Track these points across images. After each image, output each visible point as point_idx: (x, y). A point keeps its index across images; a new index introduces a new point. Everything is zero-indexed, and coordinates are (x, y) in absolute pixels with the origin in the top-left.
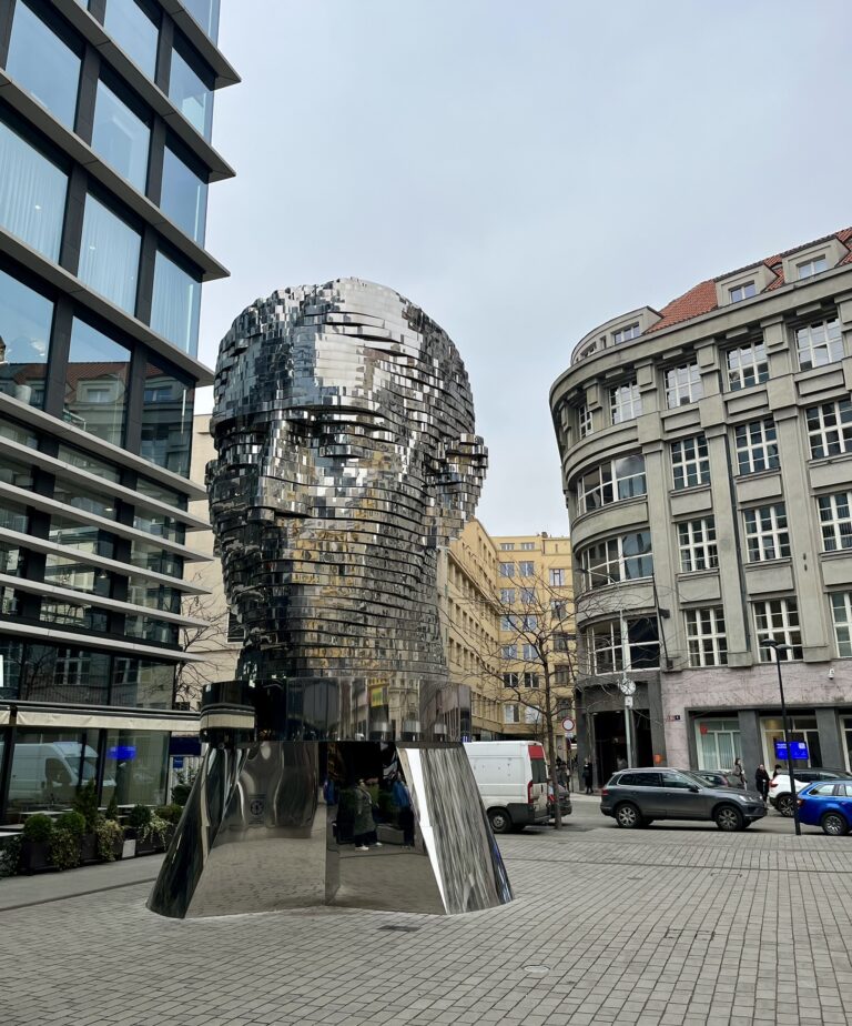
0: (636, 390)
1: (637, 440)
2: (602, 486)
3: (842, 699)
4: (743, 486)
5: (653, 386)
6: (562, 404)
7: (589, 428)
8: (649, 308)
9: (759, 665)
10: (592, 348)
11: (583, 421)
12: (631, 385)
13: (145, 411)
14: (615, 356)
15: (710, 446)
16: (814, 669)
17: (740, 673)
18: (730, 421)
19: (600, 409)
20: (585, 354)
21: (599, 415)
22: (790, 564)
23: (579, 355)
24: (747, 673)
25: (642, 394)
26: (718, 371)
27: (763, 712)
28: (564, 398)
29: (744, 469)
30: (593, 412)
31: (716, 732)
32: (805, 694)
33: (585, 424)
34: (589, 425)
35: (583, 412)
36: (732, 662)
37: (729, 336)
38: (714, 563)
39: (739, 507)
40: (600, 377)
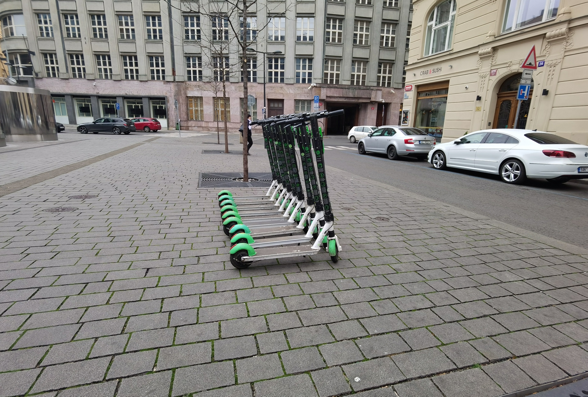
3: (98, 93)
4: (61, 2)
9: (72, 78)
16: (90, 82)
17: (64, 81)
22: (80, 40)
24: (67, 81)
27: (74, 96)
31: (60, 102)
32: (87, 90)
39: (60, 12)
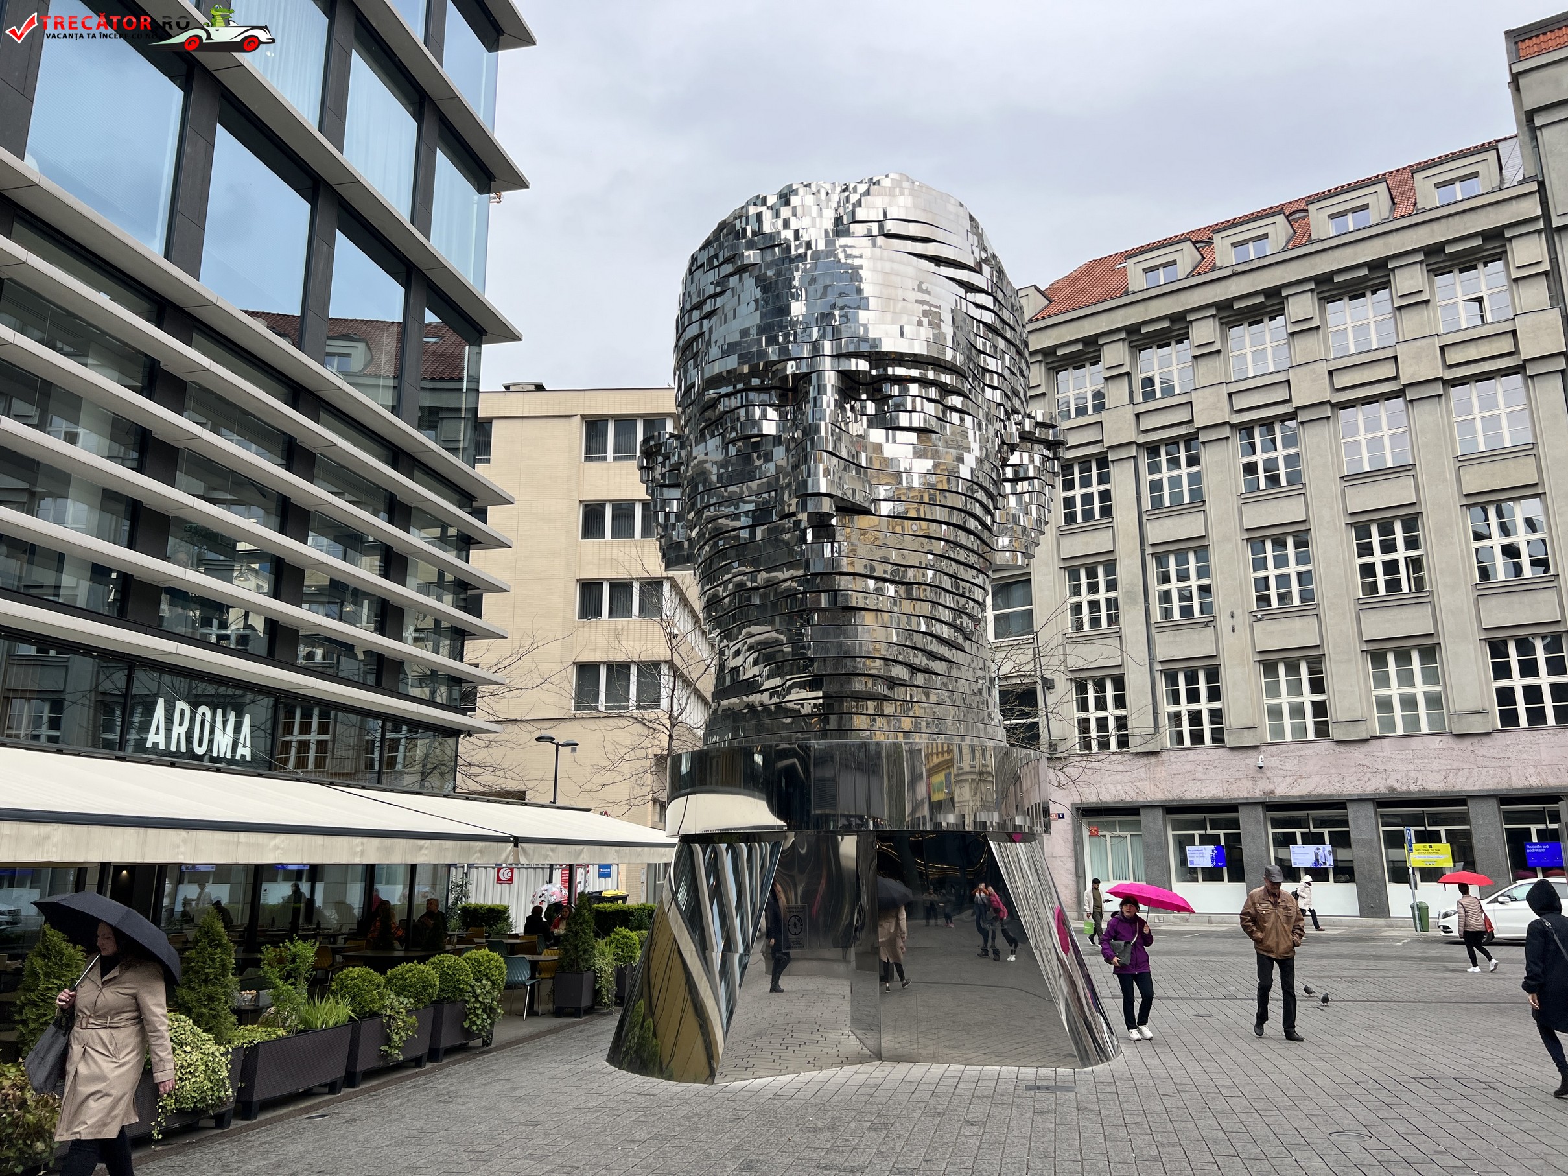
3: (1272, 792)
4: (1156, 523)
5: (1042, 390)
8: (1035, 287)
9: (1169, 750)
15: (1114, 471)
16: (1238, 756)
17: (1144, 760)
18: (1142, 439)
22: (1212, 624)
24: (1153, 759)
26: (1128, 374)
27: (1172, 809)
29: (1157, 502)
31: (1108, 834)
32: (1226, 786)
36: (1135, 744)
37: (1145, 330)
38: (1113, 620)
39: (1149, 550)
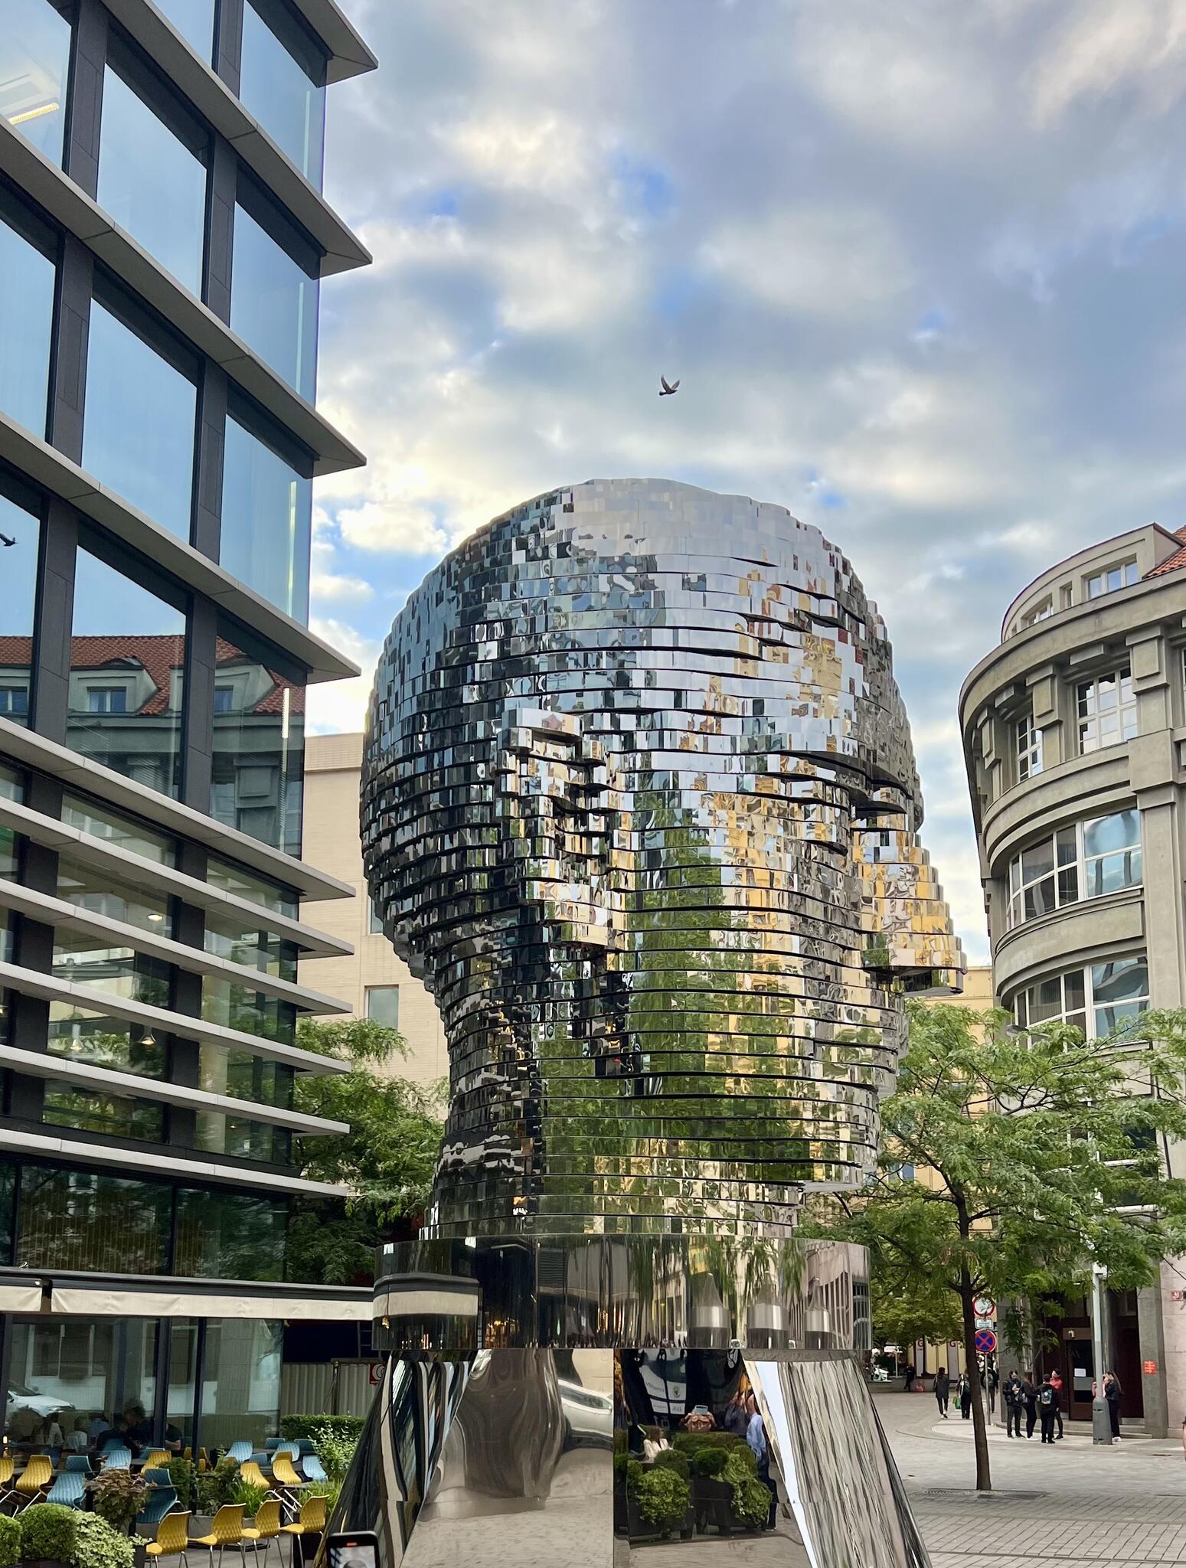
0: (1127, 687)
1: (1127, 783)
2: (1056, 871)
5: (1162, 680)
6: (985, 715)
7: (1034, 762)
8: (1156, 527)
10: (1041, 607)
11: (1023, 747)
12: (1117, 677)
13: (216, 729)
14: (1090, 621)
19: (1058, 723)
20: (1028, 618)
21: (1055, 734)
23: (1018, 620)
25: (1138, 694)
28: (988, 704)
30: (1043, 729)
33: (1028, 753)
34: (1034, 755)
35: (1023, 730)
40: (1060, 662)
